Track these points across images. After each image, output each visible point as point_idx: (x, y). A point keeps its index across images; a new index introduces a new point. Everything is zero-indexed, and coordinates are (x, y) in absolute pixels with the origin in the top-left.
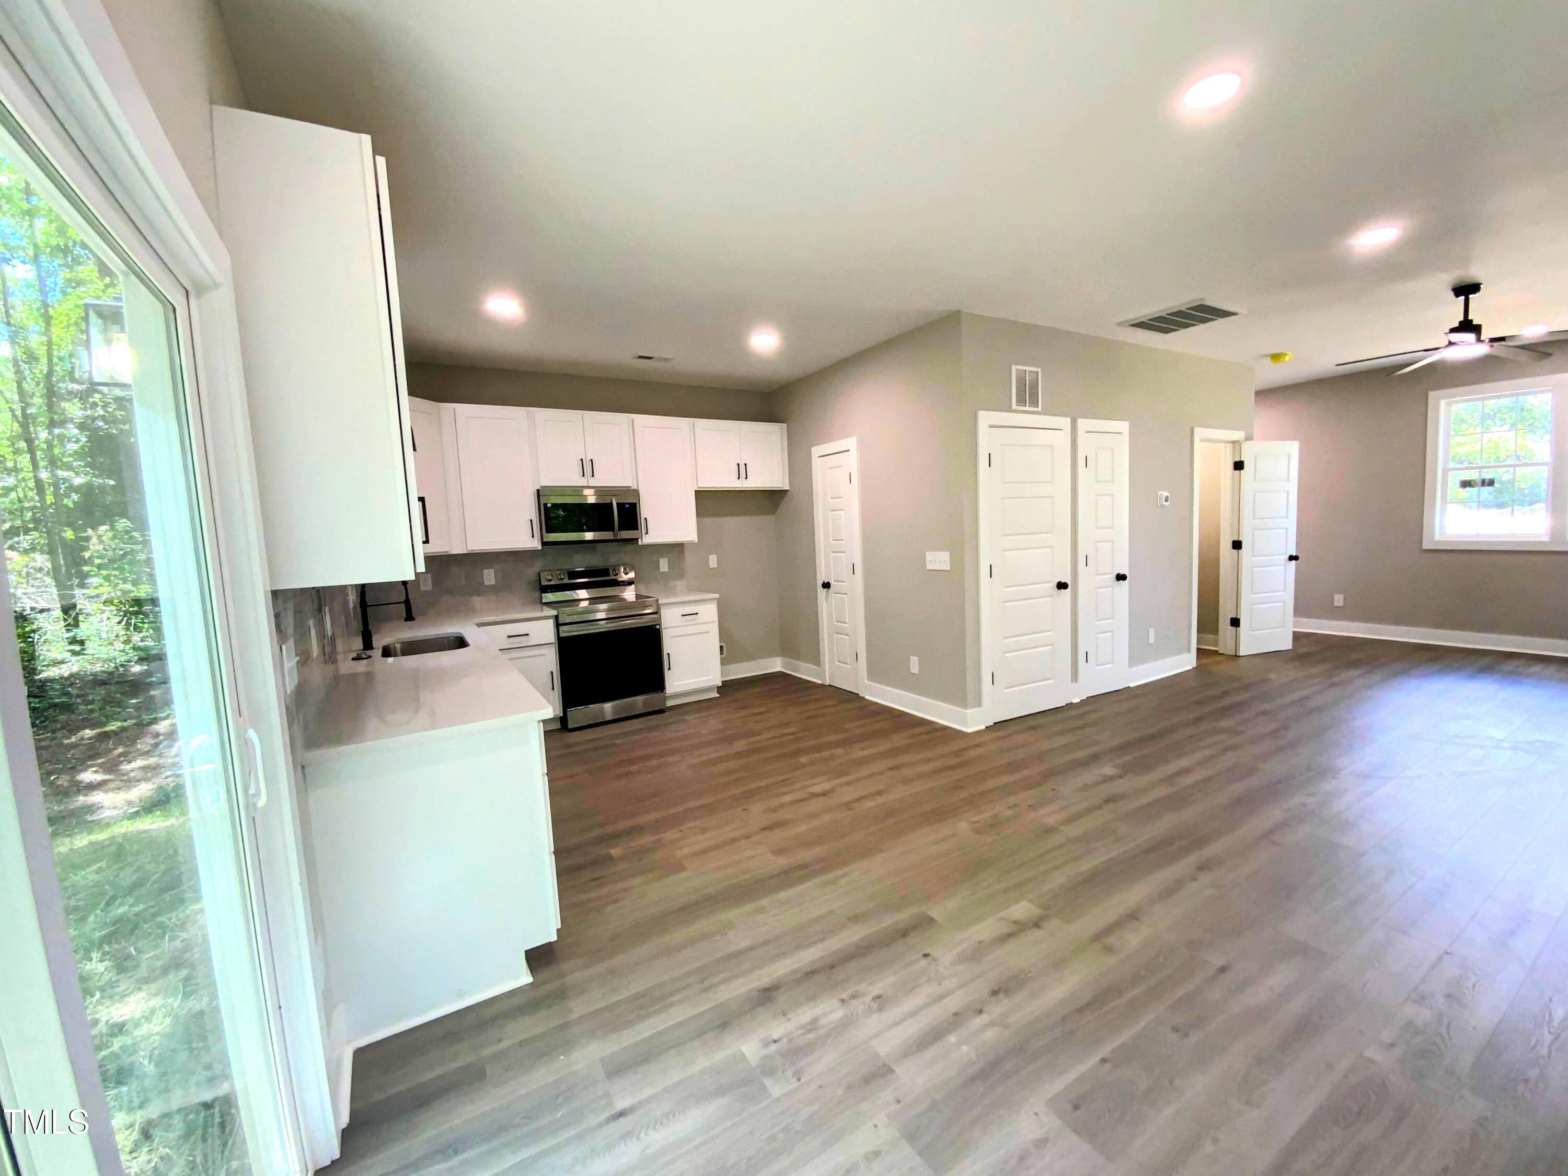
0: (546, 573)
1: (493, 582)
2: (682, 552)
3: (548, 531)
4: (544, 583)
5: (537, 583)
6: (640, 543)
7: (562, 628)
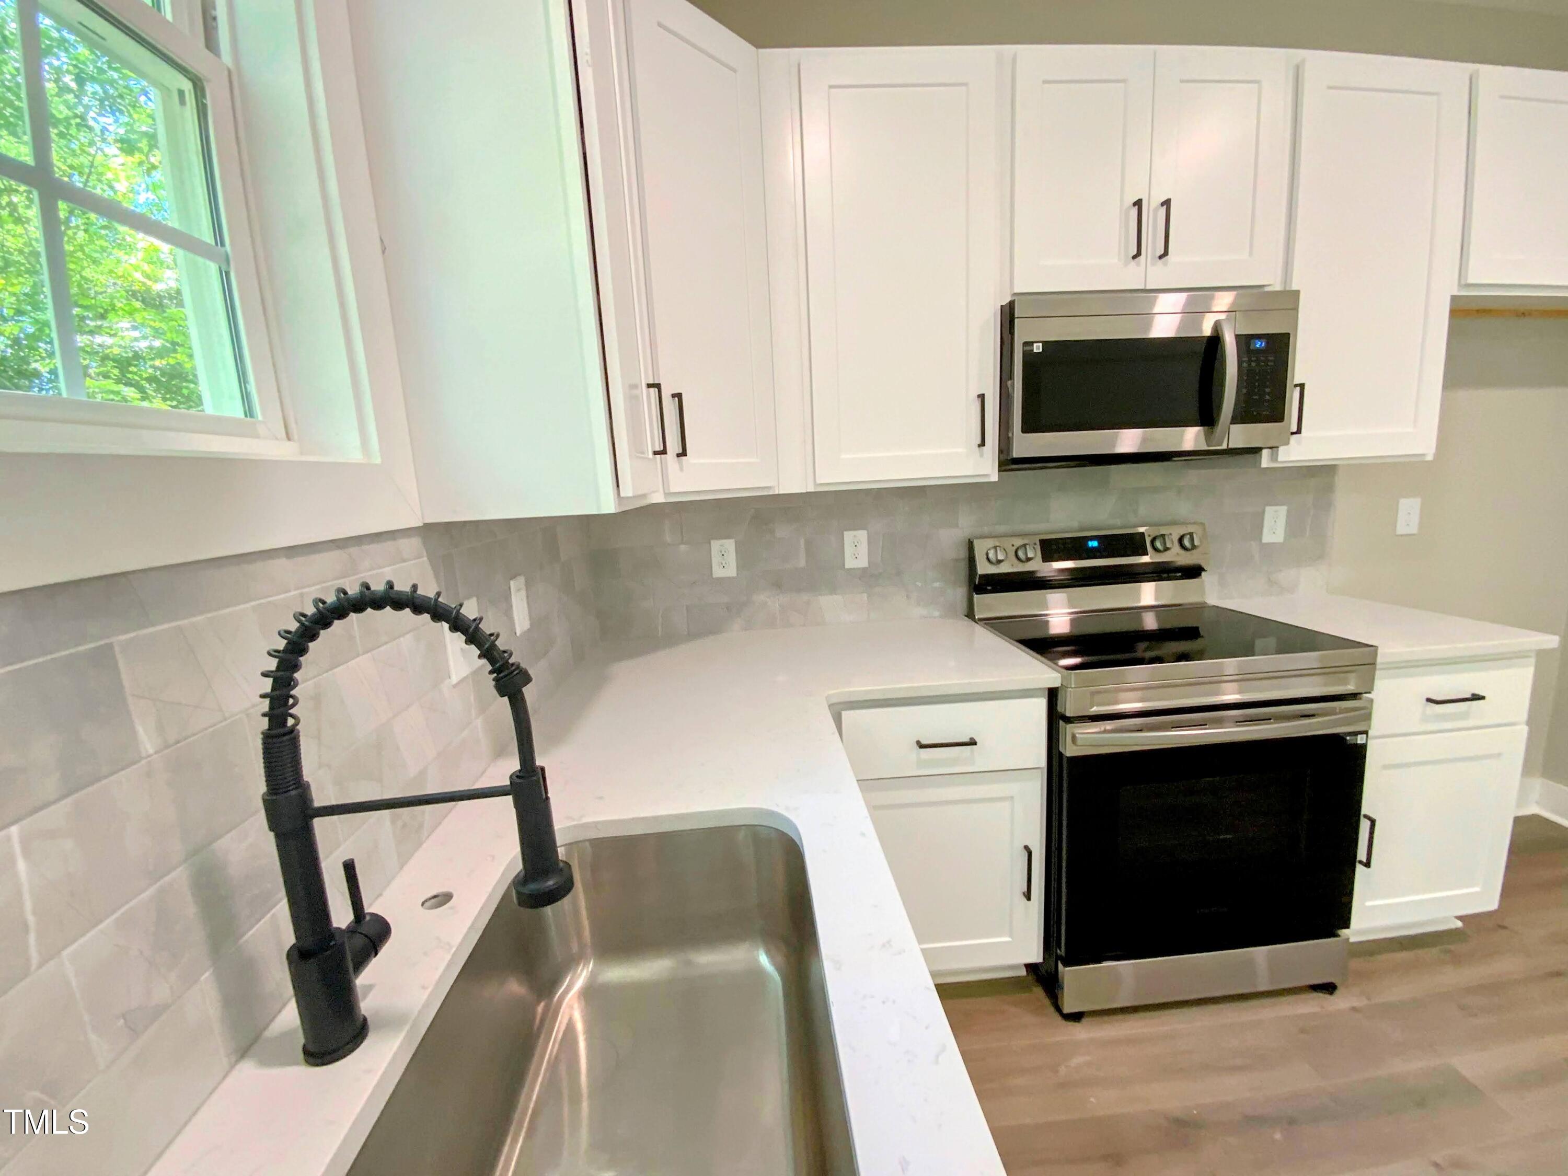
0: (990, 543)
1: (863, 562)
2: (1329, 488)
3: (1030, 426)
4: (984, 568)
5: (963, 567)
6: (1264, 464)
7: (1068, 730)
